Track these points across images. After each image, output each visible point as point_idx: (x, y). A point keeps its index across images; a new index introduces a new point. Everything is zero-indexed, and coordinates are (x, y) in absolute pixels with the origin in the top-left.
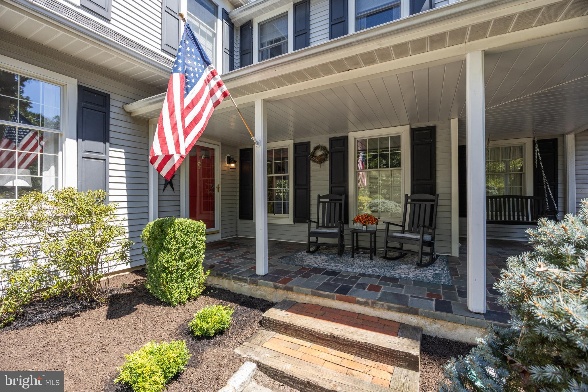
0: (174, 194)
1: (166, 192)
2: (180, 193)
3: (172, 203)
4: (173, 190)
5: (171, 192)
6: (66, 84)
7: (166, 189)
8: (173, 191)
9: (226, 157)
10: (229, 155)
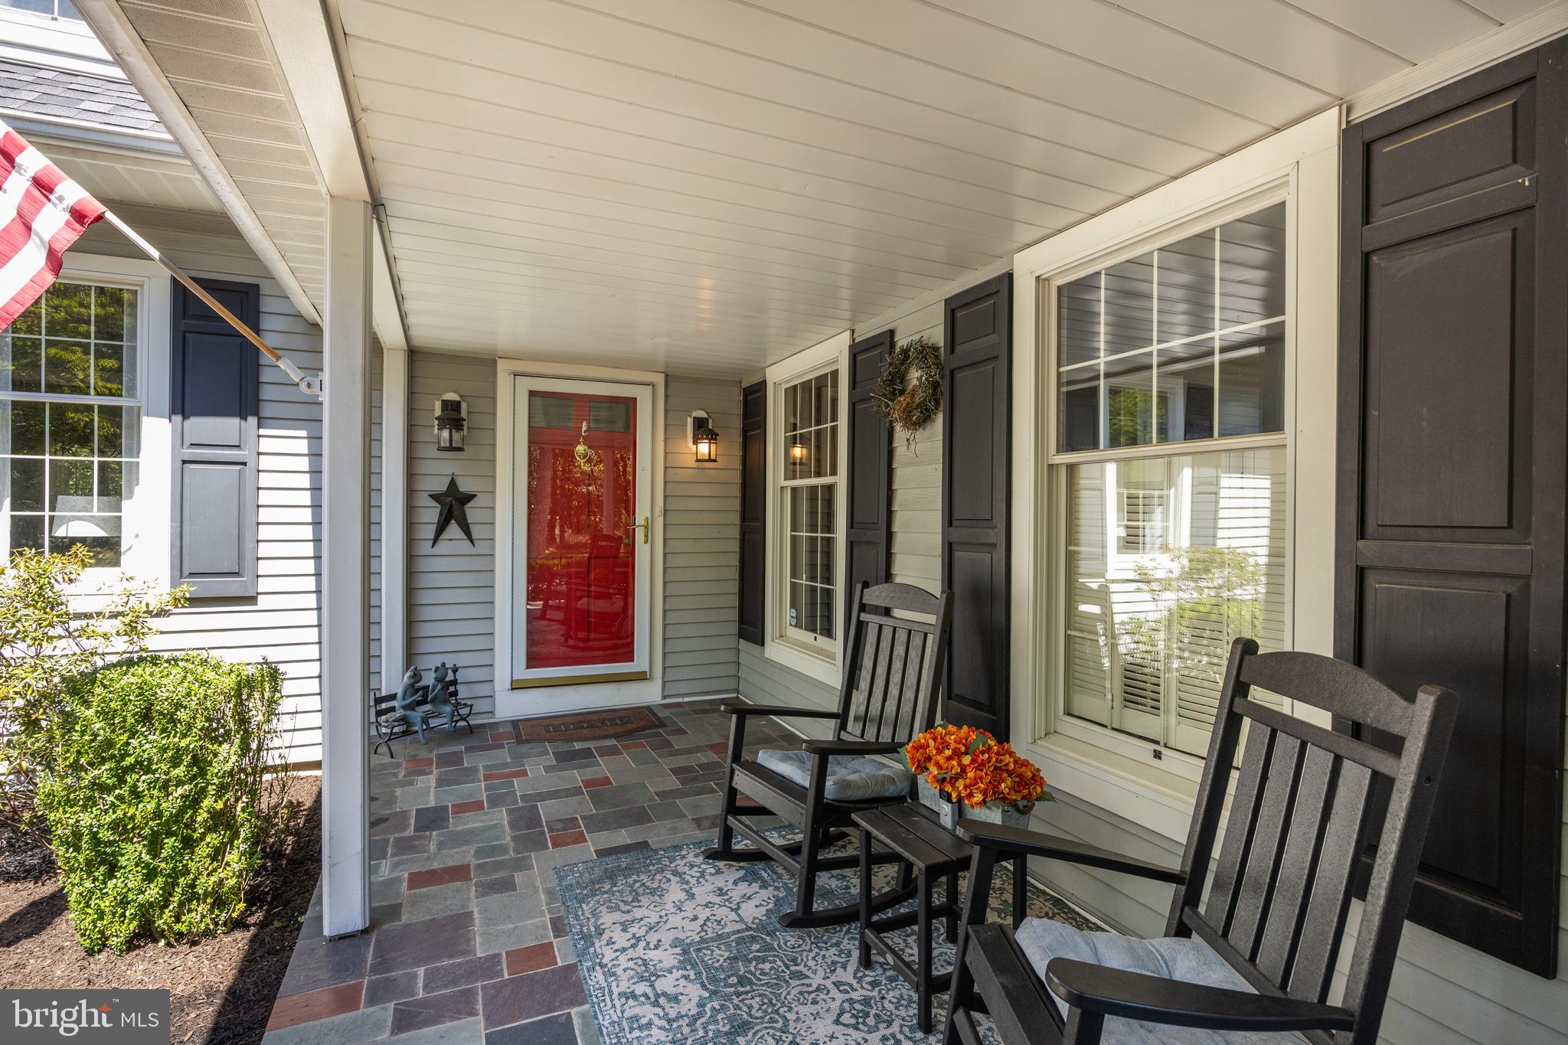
0: (473, 551)
1: (443, 547)
2: (493, 547)
3: (467, 580)
4: (472, 541)
5: (464, 546)
6: (142, 279)
7: (445, 535)
8: (469, 542)
9: (690, 421)
10: (702, 414)
